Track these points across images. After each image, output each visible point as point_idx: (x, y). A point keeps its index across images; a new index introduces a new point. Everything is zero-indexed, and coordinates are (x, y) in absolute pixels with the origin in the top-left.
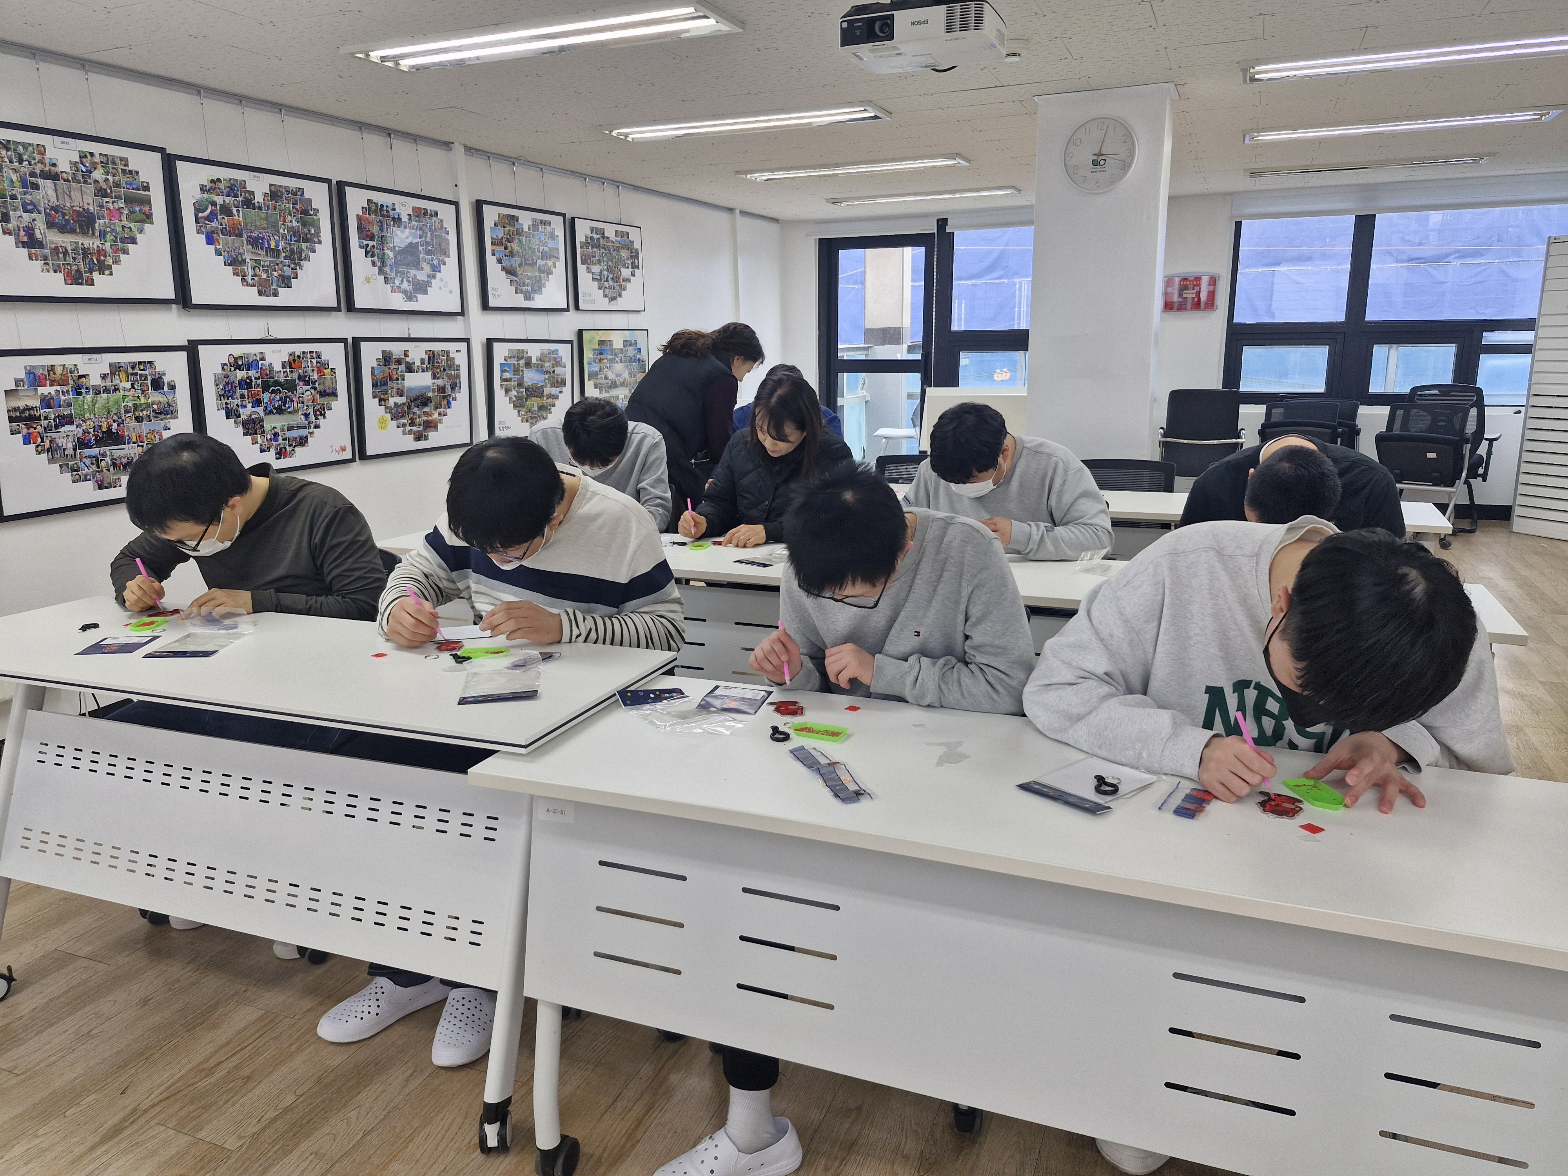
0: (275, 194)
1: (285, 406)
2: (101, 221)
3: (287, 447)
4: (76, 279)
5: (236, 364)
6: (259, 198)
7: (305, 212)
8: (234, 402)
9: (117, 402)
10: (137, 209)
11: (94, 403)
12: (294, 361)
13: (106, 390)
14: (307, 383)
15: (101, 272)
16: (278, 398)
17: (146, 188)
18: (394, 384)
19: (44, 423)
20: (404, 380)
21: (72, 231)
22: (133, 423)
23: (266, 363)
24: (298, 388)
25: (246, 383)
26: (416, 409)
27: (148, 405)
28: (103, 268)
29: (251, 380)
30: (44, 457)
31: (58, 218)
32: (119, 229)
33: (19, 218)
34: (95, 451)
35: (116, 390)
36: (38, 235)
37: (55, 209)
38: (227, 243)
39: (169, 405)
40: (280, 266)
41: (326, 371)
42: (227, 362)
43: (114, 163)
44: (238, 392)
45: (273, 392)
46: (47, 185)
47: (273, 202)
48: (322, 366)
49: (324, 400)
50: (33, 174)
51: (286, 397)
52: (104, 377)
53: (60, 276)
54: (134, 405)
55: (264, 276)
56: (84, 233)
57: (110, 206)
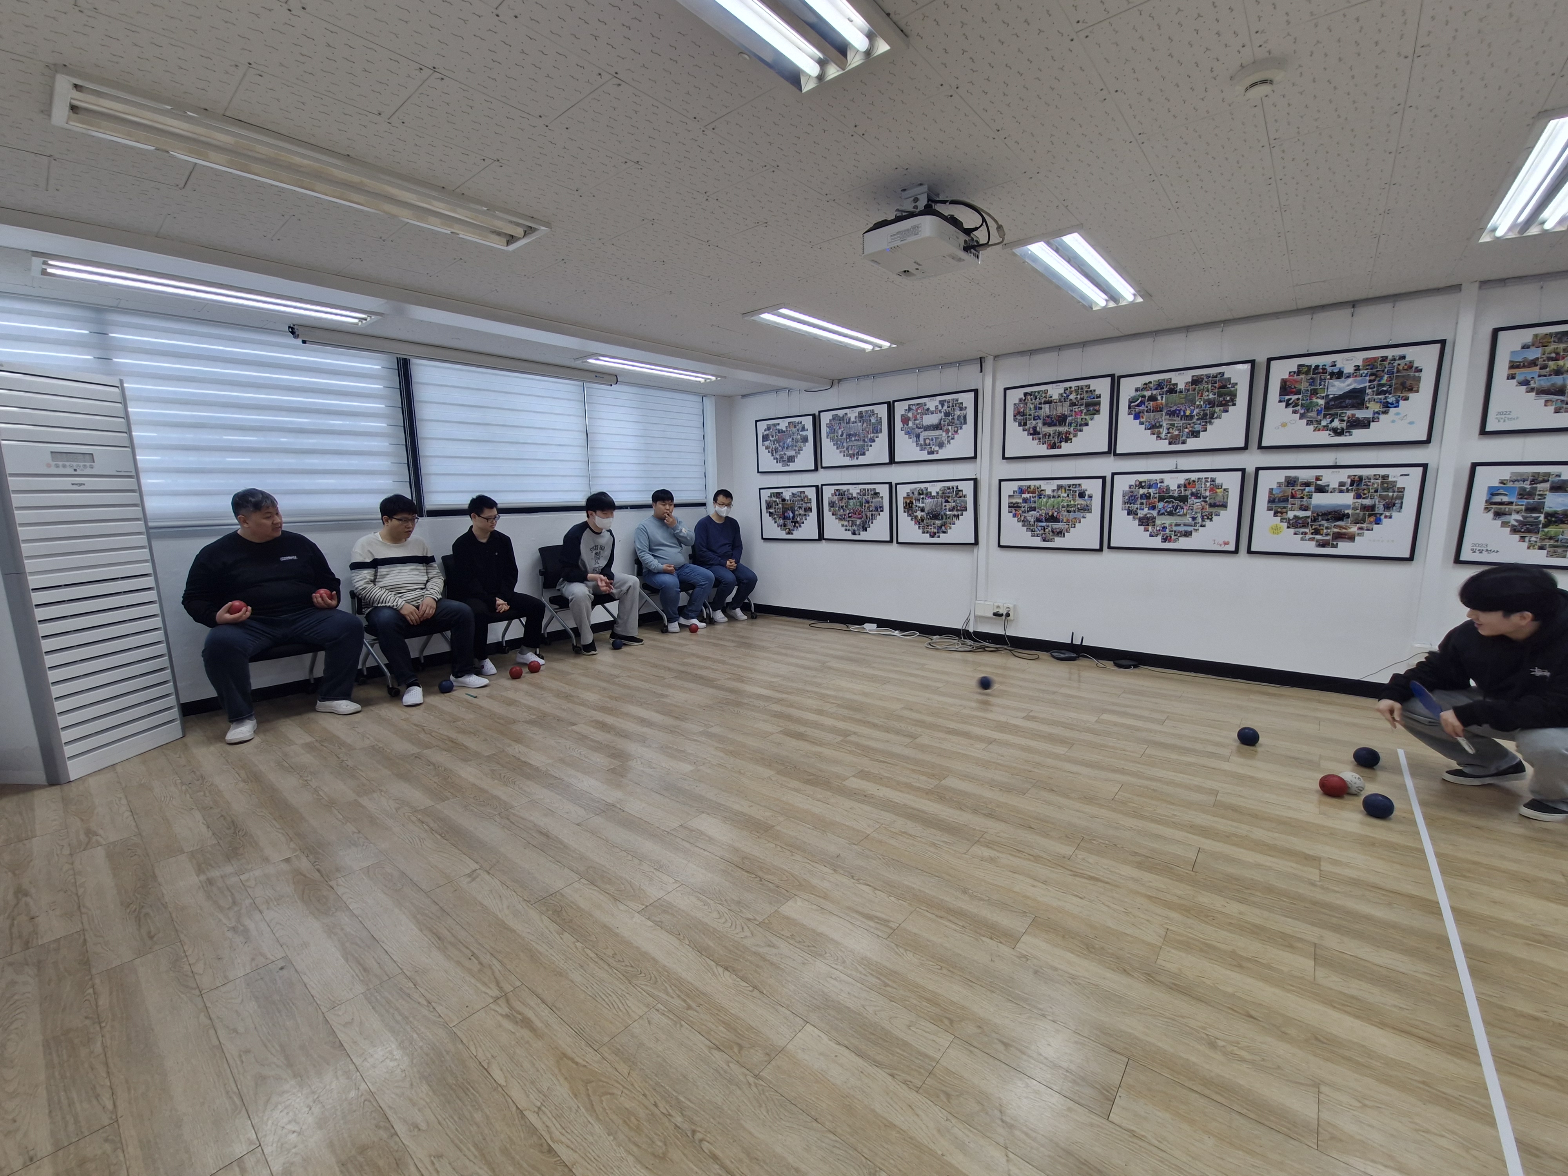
0: (1196, 381)
1: (1175, 511)
2: (1070, 418)
3: (1173, 537)
4: (1053, 446)
5: (1140, 485)
6: (1181, 386)
7: (1224, 387)
8: (1134, 507)
9: (1058, 503)
10: (1092, 408)
11: (1047, 502)
12: (1189, 484)
13: (1054, 497)
14: (1198, 497)
15: (1066, 442)
16: (1170, 505)
17: (1099, 397)
18: (1297, 502)
19: (1023, 509)
20: (1311, 498)
21: (1055, 425)
22: (1066, 513)
23: (1165, 484)
24: (1189, 500)
25: (1147, 497)
26: (1324, 523)
27: (1075, 505)
28: (1067, 440)
29: (1150, 495)
30: (1020, 524)
31: (1049, 420)
32: (1079, 420)
33: (1031, 423)
34: (1044, 524)
35: (1059, 497)
36: (1038, 429)
37: (1048, 417)
38: (1149, 418)
39: (1087, 506)
40: (1192, 425)
41: (1218, 490)
42: (1134, 484)
43: (1082, 389)
44: (1139, 501)
45: (1166, 502)
46: (1046, 407)
47: (1194, 386)
48: (1215, 486)
49: (1214, 510)
50: (1040, 403)
51: (1177, 506)
52: (1053, 491)
53: (1045, 446)
54: (1068, 505)
55: (1177, 433)
56: (1060, 425)
57: (1077, 410)
